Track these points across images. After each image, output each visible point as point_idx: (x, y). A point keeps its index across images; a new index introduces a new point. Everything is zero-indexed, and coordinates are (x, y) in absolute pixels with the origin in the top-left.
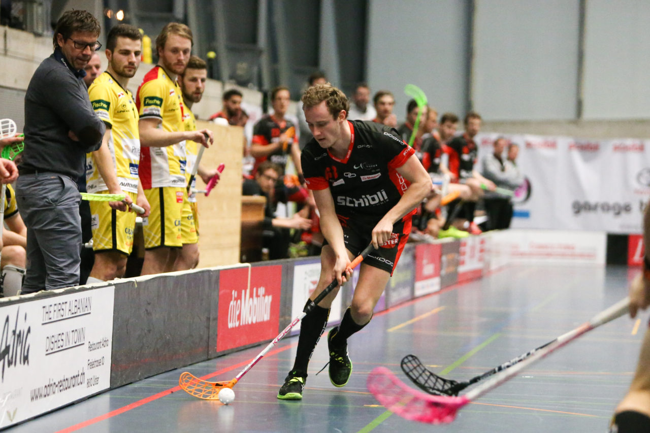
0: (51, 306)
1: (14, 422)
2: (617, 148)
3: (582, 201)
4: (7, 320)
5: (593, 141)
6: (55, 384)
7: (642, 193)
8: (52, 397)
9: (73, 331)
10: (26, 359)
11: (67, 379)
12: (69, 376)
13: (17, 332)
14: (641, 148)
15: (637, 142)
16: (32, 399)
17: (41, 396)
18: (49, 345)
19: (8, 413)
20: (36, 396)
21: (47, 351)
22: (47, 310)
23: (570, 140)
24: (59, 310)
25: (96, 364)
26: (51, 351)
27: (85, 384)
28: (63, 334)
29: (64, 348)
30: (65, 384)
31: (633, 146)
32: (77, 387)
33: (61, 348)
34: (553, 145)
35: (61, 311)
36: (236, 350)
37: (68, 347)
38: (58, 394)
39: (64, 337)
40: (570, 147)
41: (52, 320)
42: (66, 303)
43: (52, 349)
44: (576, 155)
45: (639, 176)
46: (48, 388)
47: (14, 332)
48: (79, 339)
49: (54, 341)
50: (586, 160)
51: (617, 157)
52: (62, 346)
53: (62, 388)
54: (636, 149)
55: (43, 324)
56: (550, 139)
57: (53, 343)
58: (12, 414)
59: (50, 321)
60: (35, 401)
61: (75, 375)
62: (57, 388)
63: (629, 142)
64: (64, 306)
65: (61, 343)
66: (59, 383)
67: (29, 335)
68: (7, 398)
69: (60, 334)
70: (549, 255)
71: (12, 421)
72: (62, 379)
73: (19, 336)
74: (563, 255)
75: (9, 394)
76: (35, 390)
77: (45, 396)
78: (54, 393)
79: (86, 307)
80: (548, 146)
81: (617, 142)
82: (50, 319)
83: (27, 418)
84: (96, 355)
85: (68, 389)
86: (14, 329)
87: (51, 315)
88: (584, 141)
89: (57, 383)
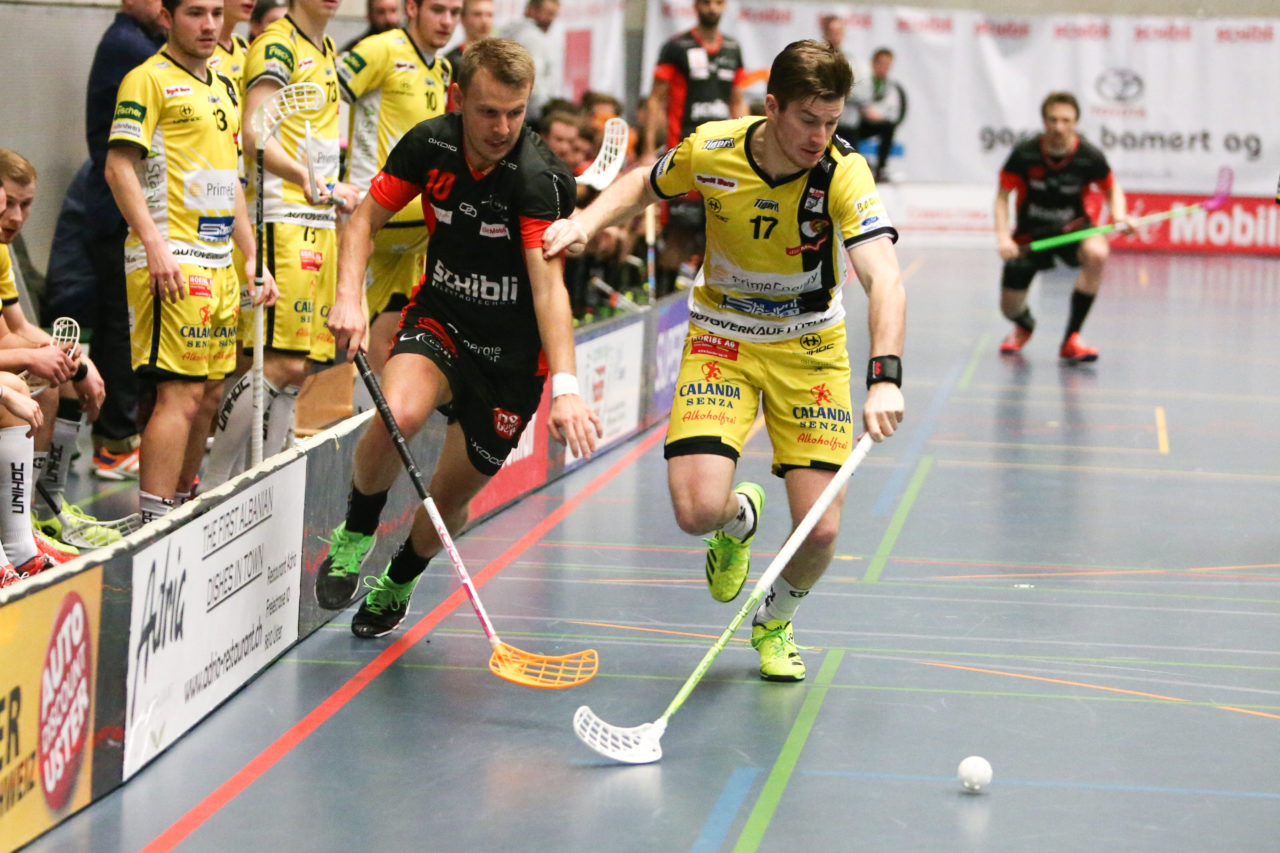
0: (215, 522)
1: (161, 748)
2: (1061, 32)
3: (997, 127)
4: (153, 570)
5: (1018, 20)
6: (219, 659)
7: (1105, 112)
8: (215, 684)
9: (246, 556)
10: (179, 629)
11: (237, 646)
12: (238, 639)
13: (167, 586)
14: (1105, 32)
15: (1098, 21)
16: (187, 697)
17: (199, 688)
18: (213, 591)
19: (153, 735)
20: (192, 691)
21: (209, 604)
22: (209, 531)
23: (978, 18)
24: (227, 526)
25: (278, 603)
26: (215, 603)
27: (262, 646)
28: (232, 566)
29: (233, 590)
30: (234, 655)
31: (1092, 27)
32: (251, 654)
33: (229, 593)
34: (946, 26)
35: (230, 526)
36: (481, 520)
37: (239, 586)
38: (224, 675)
39: (232, 572)
40: (978, 29)
41: (218, 546)
42: (237, 509)
43: (216, 599)
44: (988, 44)
45: (1101, 80)
46: (210, 670)
47: (163, 587)
48: (255, 566)
49: (218, 584)
50: (1006, 53)
51: (1062, 47)
52: (230, 589)
53: (229, 663)
54: (1096, 32)
55: (204, 558)
56: (941, 15)
57: (217, 587)
58: (158, 734)
59: (215, 548)
60: (191, 700)
61: (248, 633)
62: (222, 666)
63: (1083, 21)
64: (233, 517)
65: (229, 583)
66: (225, 655)
67: (184, 585)
68: (150, 710)
69: (227, 569)
70: (942, 229)
71: (157, 746)
72: (229, 647)
73: (170, 591)
74: (968, 229)
75: (155, 701)
76: (191, 681)
77: (205, 686)
78: (218, 676)
79: (266, 506)
80: (938, 26)
81: (1061, 20)
82: (214, 545)
83: (179, 735)
84: (278, 588)
85: (238, 663)
86: (162, 581)
87: (215, 539)
88: (1003, 19)
89: (222, 658)
